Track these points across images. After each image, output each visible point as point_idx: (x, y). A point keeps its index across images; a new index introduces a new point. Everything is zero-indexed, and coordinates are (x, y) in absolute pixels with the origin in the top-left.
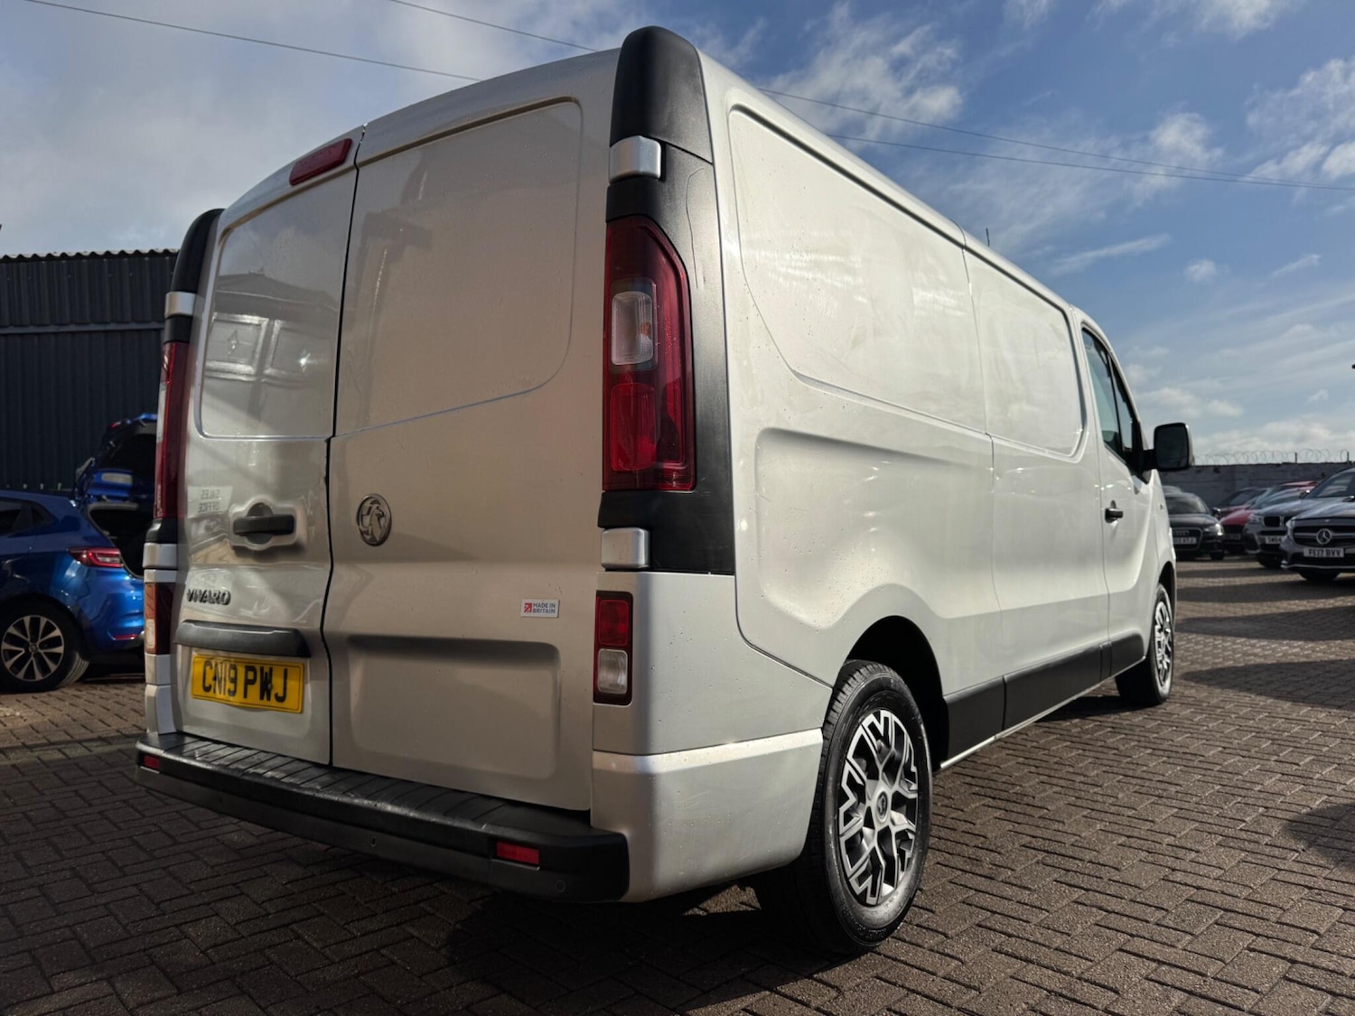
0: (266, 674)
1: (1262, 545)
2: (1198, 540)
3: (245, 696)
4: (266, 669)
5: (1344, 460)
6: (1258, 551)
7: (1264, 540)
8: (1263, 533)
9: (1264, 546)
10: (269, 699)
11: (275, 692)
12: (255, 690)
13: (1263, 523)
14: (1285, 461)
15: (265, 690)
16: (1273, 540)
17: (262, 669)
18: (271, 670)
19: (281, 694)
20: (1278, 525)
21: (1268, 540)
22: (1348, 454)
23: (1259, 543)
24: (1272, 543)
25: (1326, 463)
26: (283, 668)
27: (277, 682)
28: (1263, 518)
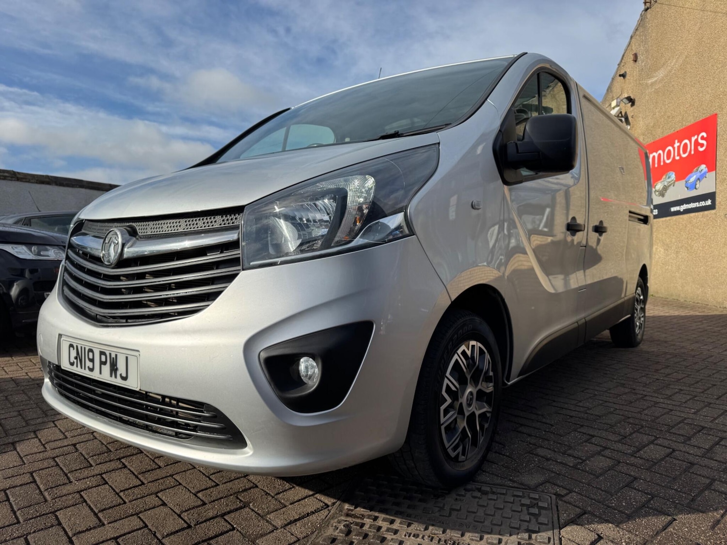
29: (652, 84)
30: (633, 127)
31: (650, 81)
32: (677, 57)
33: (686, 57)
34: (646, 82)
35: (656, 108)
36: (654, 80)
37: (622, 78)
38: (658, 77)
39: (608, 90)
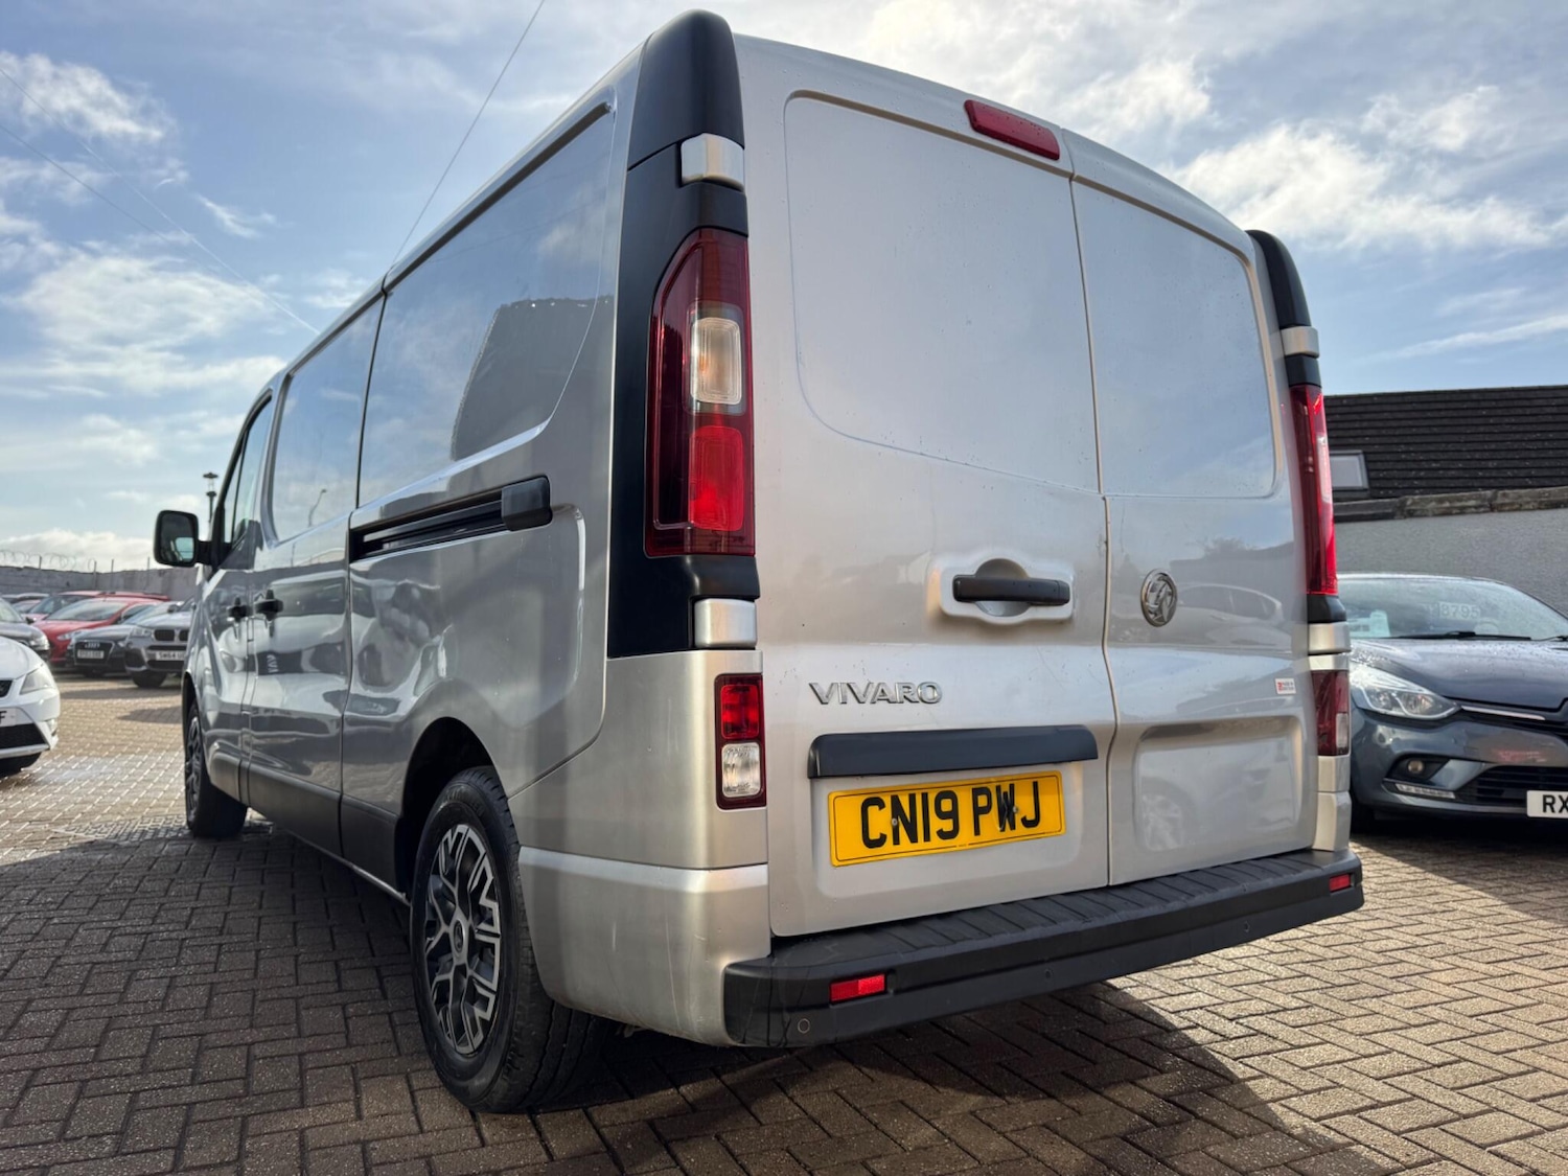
0: (1005, 793)
1: (149, 662)
2: (106, 655)
3: (977, 832)
4: (1005, 788)
5: (92, 570)
6: (144, 668)
7: (154, 655)
8: (152, 648)
9: (153, 662)
10: (1013, 827)
11: (1022, 816)
12: (990, 821)
13: (153, 636)
14: (28, 565)
15: (1007, 814)
16: (165, 656)
17: (998, 789)
18: (1012, 787)
19: (1031, 816)
20: (172, 639)
21: (159, 656)
22: (96, 563)
23: (146, 659)
24: (164, 659)
25: (71, 572)
26: (1030, 783)
27: (1024, 805)
28: (153, 631)
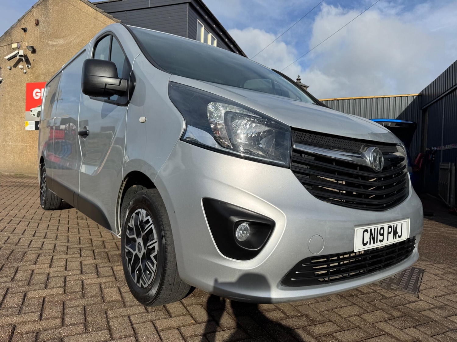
29: (53, 45)
30: (33, 67)
31: (51, 43)
32: (75, 37)
33: (83, 40)
34: (47, 42)
35: (57, 62)
36: (54, 43)
37: (23, 31)
38: (58, 43)
39: (6, 33)
